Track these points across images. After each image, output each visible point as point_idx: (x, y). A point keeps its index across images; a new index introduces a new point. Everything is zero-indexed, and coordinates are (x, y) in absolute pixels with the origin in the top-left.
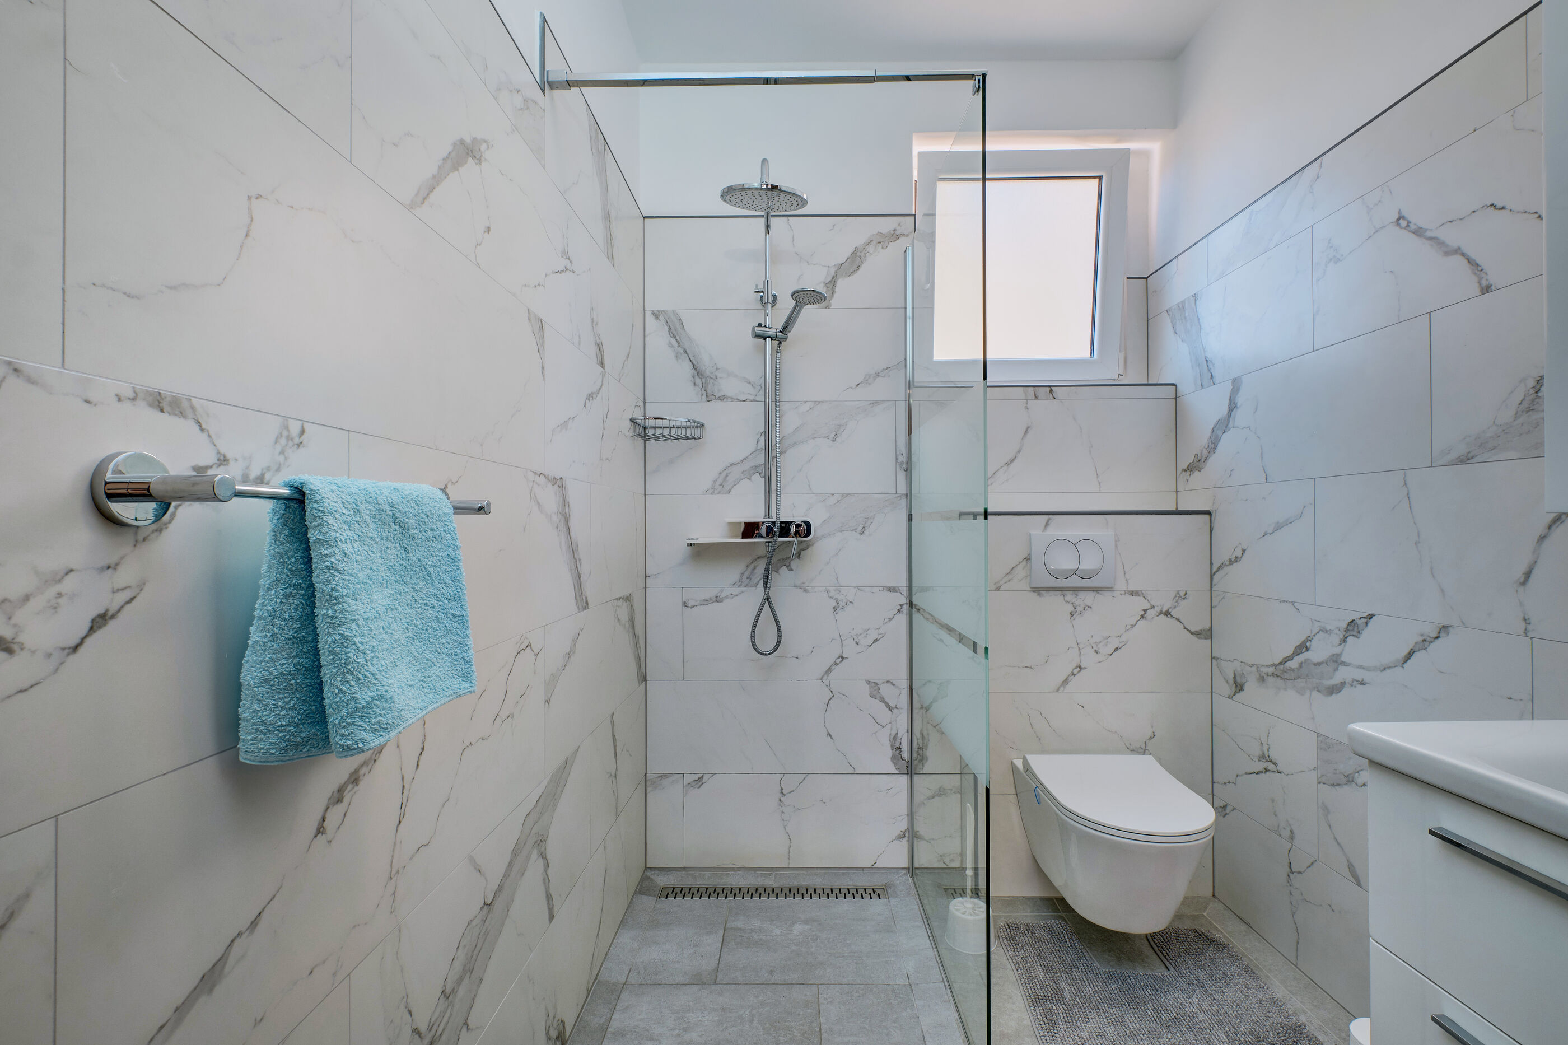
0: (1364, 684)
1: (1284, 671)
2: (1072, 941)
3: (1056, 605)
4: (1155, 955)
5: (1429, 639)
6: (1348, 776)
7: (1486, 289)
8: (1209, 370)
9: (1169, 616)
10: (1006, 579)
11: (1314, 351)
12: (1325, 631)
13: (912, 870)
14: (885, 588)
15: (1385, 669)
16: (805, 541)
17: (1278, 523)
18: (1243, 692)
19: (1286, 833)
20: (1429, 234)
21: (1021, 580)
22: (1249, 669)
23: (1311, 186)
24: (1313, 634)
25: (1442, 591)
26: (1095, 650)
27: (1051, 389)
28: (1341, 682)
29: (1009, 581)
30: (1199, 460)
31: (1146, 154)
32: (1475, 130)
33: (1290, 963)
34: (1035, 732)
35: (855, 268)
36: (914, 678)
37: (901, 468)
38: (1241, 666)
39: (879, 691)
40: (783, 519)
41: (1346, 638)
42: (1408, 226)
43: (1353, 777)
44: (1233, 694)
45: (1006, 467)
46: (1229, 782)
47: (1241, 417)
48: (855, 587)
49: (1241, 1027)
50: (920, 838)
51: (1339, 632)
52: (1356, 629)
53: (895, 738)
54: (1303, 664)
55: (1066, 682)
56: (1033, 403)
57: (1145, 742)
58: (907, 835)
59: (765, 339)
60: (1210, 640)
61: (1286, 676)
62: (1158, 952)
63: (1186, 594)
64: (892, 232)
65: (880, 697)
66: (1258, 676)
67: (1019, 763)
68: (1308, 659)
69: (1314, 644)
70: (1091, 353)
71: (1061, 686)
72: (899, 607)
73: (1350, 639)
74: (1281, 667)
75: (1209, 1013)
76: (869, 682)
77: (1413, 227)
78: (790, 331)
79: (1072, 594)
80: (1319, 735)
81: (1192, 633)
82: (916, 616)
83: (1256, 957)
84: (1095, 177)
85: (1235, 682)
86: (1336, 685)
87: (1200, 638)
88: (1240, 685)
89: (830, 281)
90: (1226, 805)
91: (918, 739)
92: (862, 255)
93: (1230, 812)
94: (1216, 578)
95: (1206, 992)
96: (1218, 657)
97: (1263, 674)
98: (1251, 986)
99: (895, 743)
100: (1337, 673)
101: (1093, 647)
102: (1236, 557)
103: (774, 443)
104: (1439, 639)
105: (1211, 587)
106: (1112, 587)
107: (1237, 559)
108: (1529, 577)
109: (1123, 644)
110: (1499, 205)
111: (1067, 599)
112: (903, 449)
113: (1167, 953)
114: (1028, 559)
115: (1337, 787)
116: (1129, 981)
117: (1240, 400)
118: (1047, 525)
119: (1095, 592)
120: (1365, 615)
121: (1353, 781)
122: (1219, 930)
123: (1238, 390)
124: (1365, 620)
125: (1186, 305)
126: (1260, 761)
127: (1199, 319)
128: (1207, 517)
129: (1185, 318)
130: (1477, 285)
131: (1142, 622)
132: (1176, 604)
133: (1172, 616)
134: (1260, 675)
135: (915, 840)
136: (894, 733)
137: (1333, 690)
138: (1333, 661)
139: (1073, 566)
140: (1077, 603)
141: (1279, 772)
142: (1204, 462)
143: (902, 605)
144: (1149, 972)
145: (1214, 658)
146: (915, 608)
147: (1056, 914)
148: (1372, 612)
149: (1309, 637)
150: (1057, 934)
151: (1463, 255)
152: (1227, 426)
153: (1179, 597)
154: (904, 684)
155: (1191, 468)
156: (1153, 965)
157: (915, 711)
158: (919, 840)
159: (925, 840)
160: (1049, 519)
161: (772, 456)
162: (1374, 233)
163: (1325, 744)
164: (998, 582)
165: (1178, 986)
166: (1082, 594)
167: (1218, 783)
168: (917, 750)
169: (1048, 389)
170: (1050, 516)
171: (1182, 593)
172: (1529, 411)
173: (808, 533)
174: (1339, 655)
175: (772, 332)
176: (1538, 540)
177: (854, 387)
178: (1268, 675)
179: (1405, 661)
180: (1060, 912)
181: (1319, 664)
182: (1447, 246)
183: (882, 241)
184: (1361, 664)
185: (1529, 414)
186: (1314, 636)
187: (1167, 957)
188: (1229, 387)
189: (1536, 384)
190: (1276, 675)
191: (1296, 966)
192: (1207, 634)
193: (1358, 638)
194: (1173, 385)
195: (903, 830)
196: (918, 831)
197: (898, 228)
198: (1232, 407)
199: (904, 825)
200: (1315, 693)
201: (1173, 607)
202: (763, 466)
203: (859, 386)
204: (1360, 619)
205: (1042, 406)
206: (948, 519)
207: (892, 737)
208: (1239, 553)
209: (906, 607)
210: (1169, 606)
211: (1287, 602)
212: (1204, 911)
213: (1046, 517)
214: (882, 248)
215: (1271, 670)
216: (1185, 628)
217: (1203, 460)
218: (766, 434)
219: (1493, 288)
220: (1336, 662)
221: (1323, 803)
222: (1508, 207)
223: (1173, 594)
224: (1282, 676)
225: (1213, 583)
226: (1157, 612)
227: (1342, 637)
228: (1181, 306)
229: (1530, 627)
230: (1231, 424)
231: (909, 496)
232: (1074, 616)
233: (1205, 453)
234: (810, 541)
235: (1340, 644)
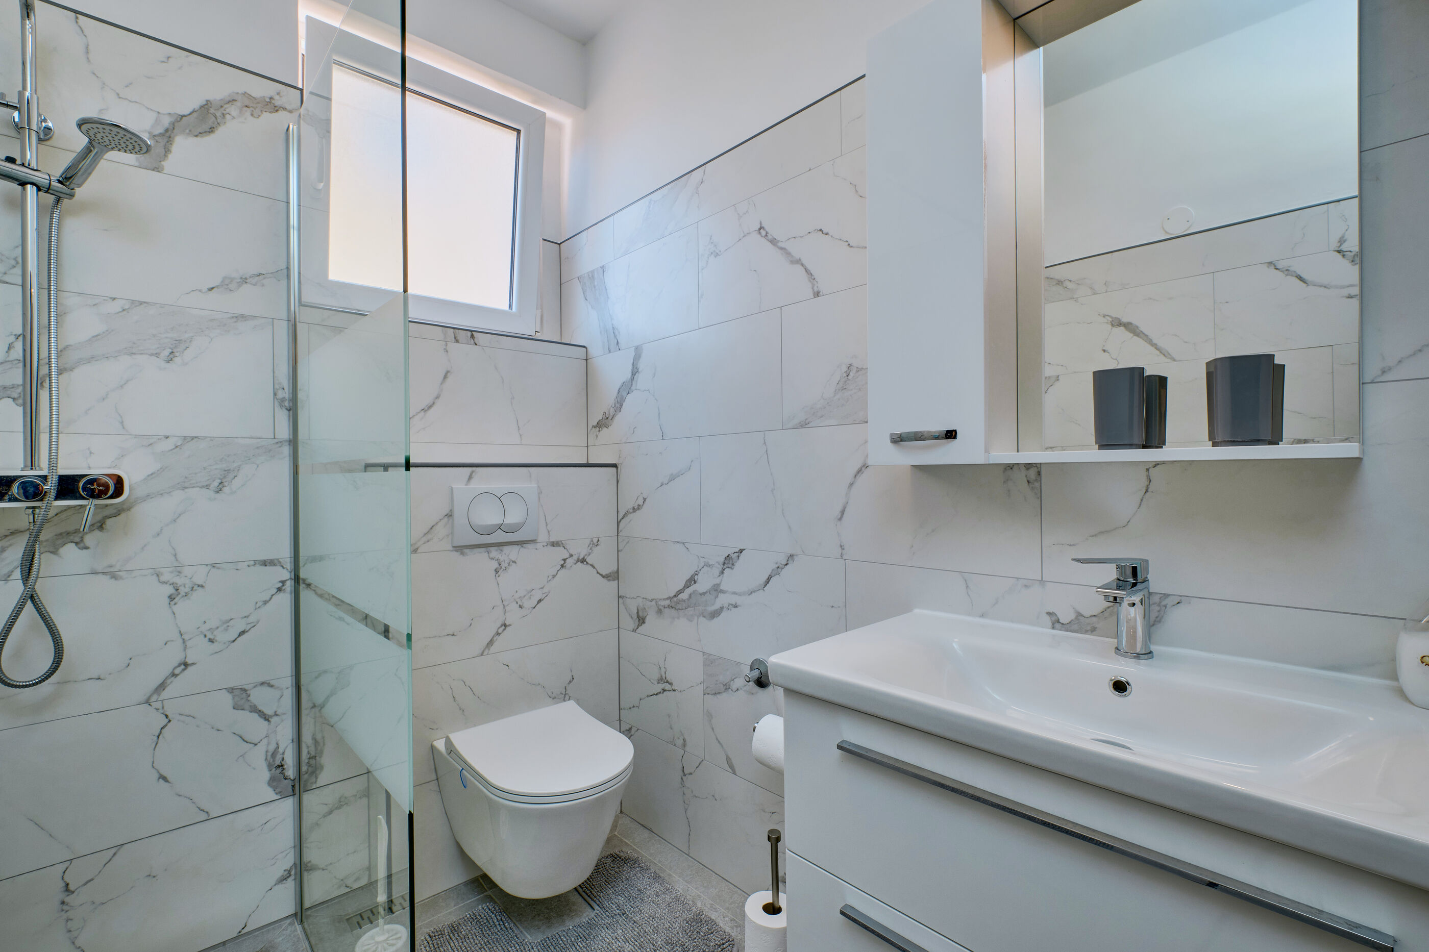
0: (736, 607)
1: (678, 603)
2: (501, 923)
3: (481, 562)
4: (581, 898)
5: (781, 566)
6: (726, 684)
7: (817, 294)
8: (615, 336)
9: (585, 563)
10: (425, 539)
11: (699, 329)
12: (707, 565)
13: (301, 914)
14: (257, 562)
15: (751, 593)
16: (112, 505)
17: (672, 474)
18: (645, 624)
19: (679, 742)
20: (780, 244)
21: (441, 540)
22: (649, 603)
23: (697, 188)
24: (699, 569)
25: (790, 527)
26: (520, 605)
27: (472, 334)
28: (721, 607)
29: (428, 541)
30: (607, 418)
31: (558, 126)
32: (810, 170)
33: (684, 854)
34: (458, 705)
35: (206, 127)
36: (302, 671)
37: (281, 406)
38: (642, 601)
39: (249, 699)
40: (63, 472)
41: (724, 570)
42: (766, 235)
43: (729, 685)
44: (636, 627)
45: (422, 413)
46: (634, 707)
47: (642, 381)
48: (207, 565)
49: (658, 941)
50: (312, 868)
51: (719, 566)
52: (731, 562)
53: (274, 754)
54: (692, 595)
55: (491, 643)
56: (453, 346)
57: (565, 687)
58: (293, 873)
59: (23, 184)
60: (617, 581)
61: (679, 606)
62: (584, 894)
63: (598, 541)
64: (268, 100)
65: (251, 706)
66: (657, 609)
67: (440, 745)
68: (696, 590)
69: (699, 578)
70: (510, 305)
71: (486, 648)
72: (280, 585)
73: (727, 571)
74: (675, 599)
75: (632, 940)
76: (231, 690)
77: (770, 237)
78: (80, 186)
79: (497, 550)
80: (704, 653)
81: (603, 577)
82: (304, 594)
83: (659, 860)
84: (514, 129)
85: (638, 616)
86: (717, 610)
87: (609, 580)
88: (642, 619)
89: (161, 134)
90: (631, 728)
91: (308, 747)
92: (218, 114)
93: (635, 733)
94: (621, 525)
95: (627, 918)
96: (624, 595)
97: (660, 607)
98: (660, 893)
99: (274, 761)
100: (717, 600)
101: (517, 603)
102: (639, 505)
103: (44, 354)
104: (788, 565)
105: (618, 533)
106: (535, 540)
107: (639, 507)
108: (843, 514)
109: (546, 594)
110: (825, 231)
111: (492, 555)
112: (285, 382)
113: (591, 892)
114: (450, 515)
115: (718, 696)
116: (561, 942)
117: (641, 365)
118: (470, 478)
119: (519, 546)
120: (737, 550)
121: (729, 688)
122: (629, 845)
123: (640, 357)
124: (737, 554)
125: (596, 276)
126: (659, 683)
127: (606, 290)
128: (614, 469)
129: (595, 287)
130: (811, 290)
131: (563, 571)
132: (591, 551)
133: (587, 563)
134: (658, 608)
135: (305, 874)
136: (272, 748)
137: (715, 614)
138: (715, 590)
139: (497, 520)
140: (501, 559)
141: (674, 690)
142: (611, 419)
143: (283, 582)
144: (577, 921)
145: (621, 597)
146: (304, 583)
147: (482, 895)
148: (742, 548)
149: (697, 571)
150: (485, 921)
151: (802, 265)
152: (630, 388)
153: (593, 544)
154: (288, 682)
155: (600, 425)
156: (580, 911)
157: (304, 712)
158: (310, 872)
159: (319, 869)
160: (473, 472)
161: (41, 374)
162: (743, 237)
163: (709, 661)
164: (415, 544)
165: (604, 925)
166: (506, 549)
167: (624, 709)
168: (307, 761)
169: (469, 334)
170: (474, 469)
171: (595, 541)
172: (843, 390)
173: (119, 491)
174: (718, 585)
175: (41, 178)
176: (849, 486)
177: (203, 291)
178: (665, 608)
179: (765, 586)
180: (487, 891)
181: (704, 594)
182: (792, 256)
183: (251, 105)
184: (735, 591)
185: (843, 391)
186: (700, 570)
187: (591, 896)
188: (632, 353)
189: (847, 369)
190: (671, 606)
191: (688, 855)
192: (614, 576)
193: (732, 569)
194: (584, 347)
195: (288, 867)
196: (310, 862)
197: (277, 97)
198: (635, 372)
199: (288, 861)
200: (702, 619)
201: (588, 554)
202: (21, 388)
203: (213, 290)
204: (734, 553)
205: (463, 349)
206: (350, 471)
207: (269, 754)
208: (640, 502)
209: (289, 585)
210: (585, 554)
211: (679, 543)
212: (615, 831)
213: (469, 470)
214: (252, 115)
215: (667, 602)
216: (598, 573)
217: (610, 418)
218: (26, 336)
219: (821, 293)
220: (717, 590)
221: (707, 711)
222: (830, 234)
223: (588, 541)
224: (676, 607)
225: (620, 529)
226: (575, 560)
227: (721, 569)
228: (590, 275)
229: (844, 552)
230: (633, 387)
231: (294, 442)
232: (499, 573)
233: (612, 411)
234: (123, 503)
235: (720, 576)
